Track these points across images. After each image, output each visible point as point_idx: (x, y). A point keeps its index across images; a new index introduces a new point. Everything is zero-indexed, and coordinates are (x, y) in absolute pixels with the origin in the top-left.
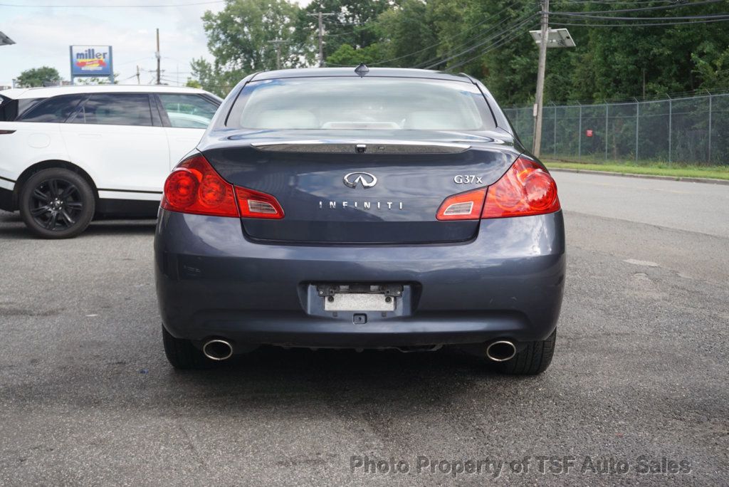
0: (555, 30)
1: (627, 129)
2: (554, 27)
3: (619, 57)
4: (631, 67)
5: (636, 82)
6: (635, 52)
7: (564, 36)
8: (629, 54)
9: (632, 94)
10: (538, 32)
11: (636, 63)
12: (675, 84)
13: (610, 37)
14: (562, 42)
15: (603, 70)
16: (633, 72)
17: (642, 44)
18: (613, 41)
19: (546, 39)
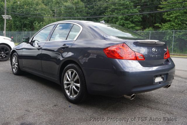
0: (8, 16)
1: (20, 37)
2: (7, 15)
3: (17, 22)
4: (20, 25)
5: (21, 28)
6: (21, 22)
7: (10, 17)
8: (20, 22)
9: (20, 30)
10: (4, 15)
11: (21, 24)
12: (29, 29)
13: (15, 18)
14: (9, 18)
15: (14, 25)
16: (20, 26)
17: (22, 21)
18: (16, 19)
19: (6, 17)
